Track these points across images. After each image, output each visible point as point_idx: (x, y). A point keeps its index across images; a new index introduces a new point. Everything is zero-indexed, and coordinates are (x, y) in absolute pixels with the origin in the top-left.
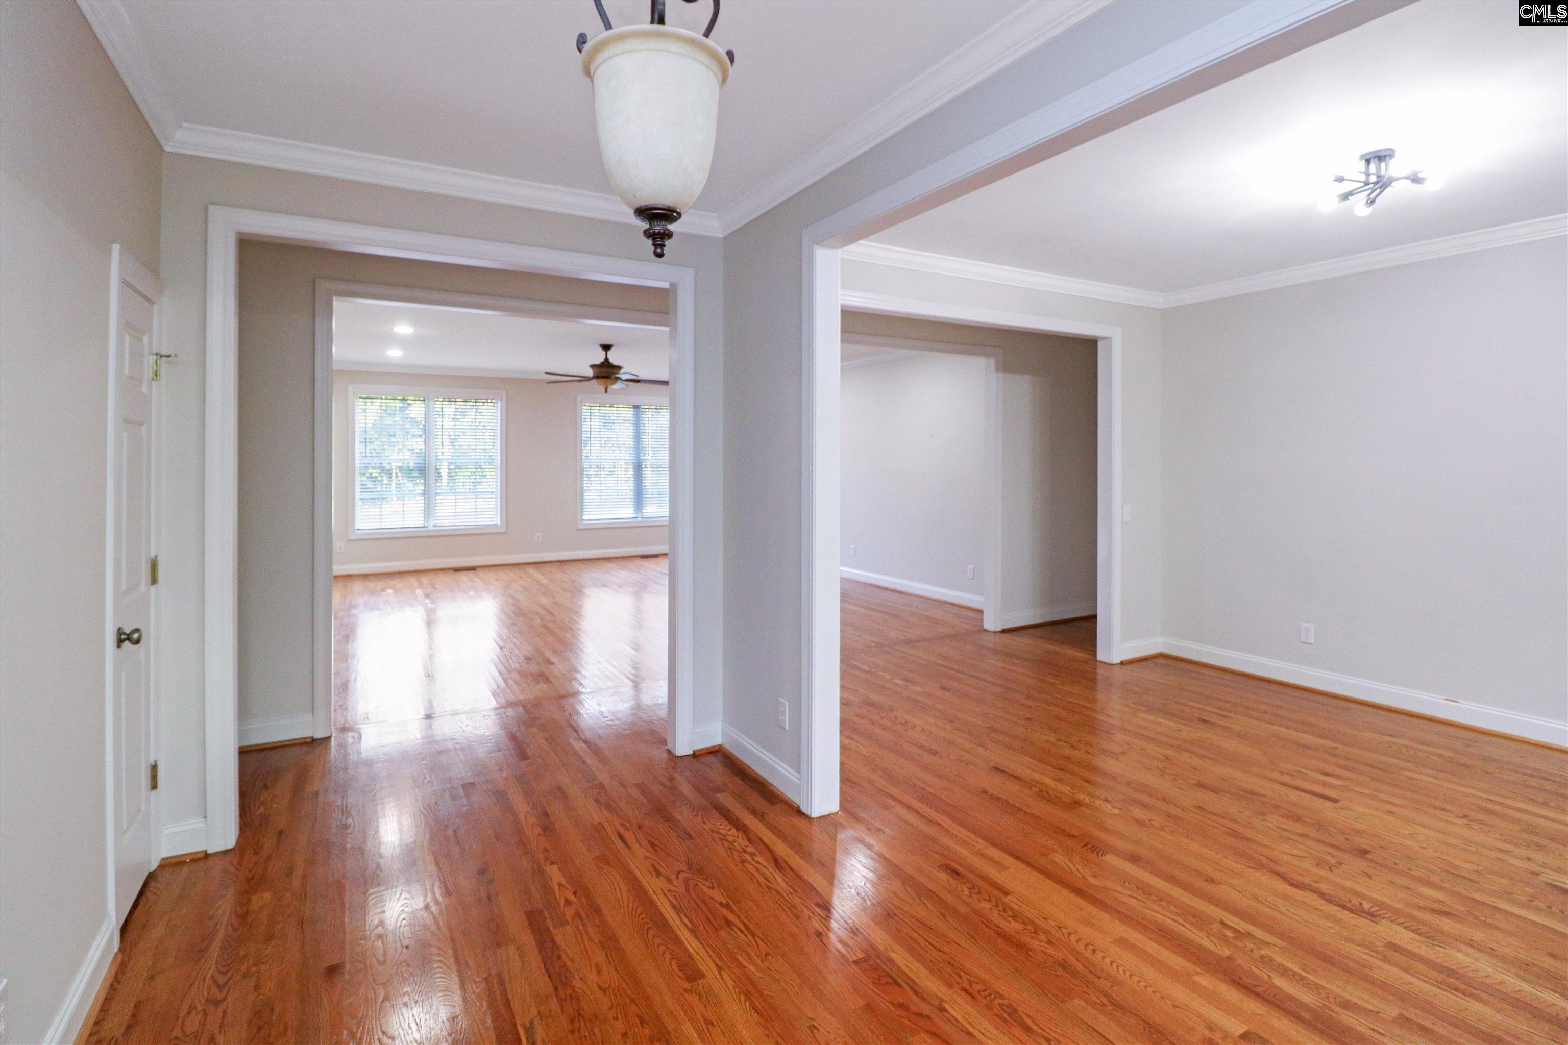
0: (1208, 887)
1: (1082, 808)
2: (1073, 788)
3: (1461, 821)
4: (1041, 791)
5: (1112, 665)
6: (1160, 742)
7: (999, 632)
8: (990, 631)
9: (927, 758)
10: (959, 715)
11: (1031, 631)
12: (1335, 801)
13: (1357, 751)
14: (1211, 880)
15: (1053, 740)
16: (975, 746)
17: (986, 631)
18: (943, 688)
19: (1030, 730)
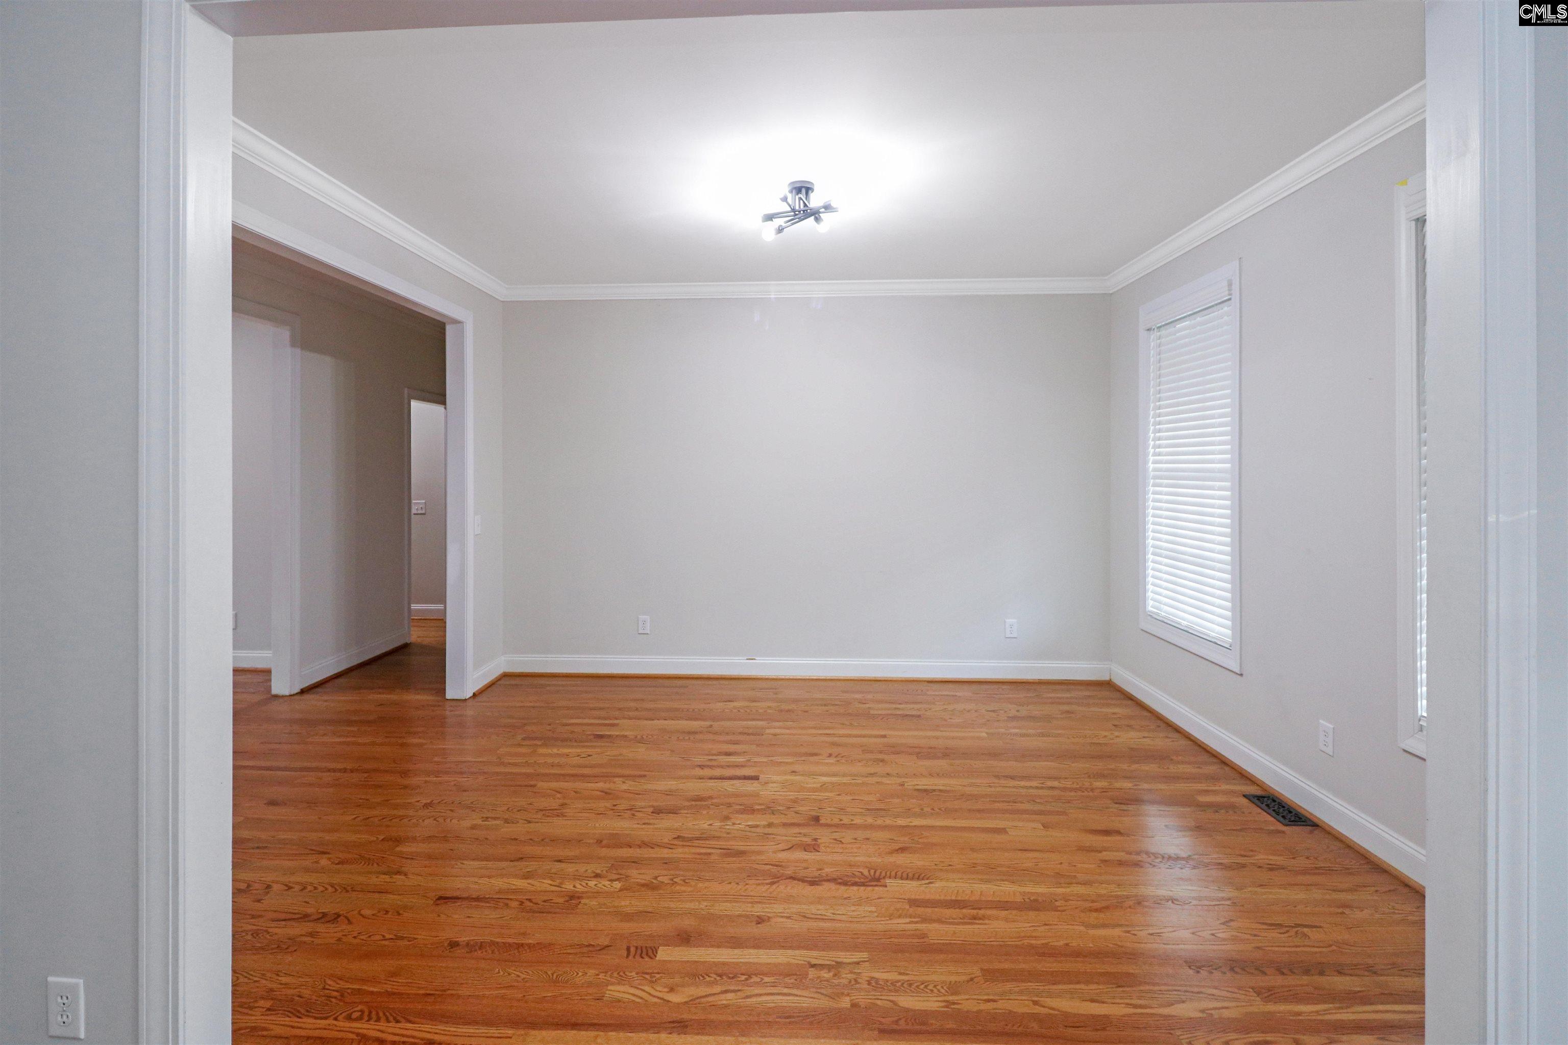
0: (763, 929)
1: (583, 901)
2: (552, 879)
3: (832, 760)
4: (522, 903)
5: (466, 700)
6: (583, 776)
7: (297, 694)
8: (283, 696)
9: (329, 933)
10: (328, 837)
11: (341, 680)
12: (756, 778)
13: (728, 724)
14: (760, 920)
15: (479, 822)
16: (387, 878)
17: (276, 696)
18: (272, 803)
19: (441, 820)
